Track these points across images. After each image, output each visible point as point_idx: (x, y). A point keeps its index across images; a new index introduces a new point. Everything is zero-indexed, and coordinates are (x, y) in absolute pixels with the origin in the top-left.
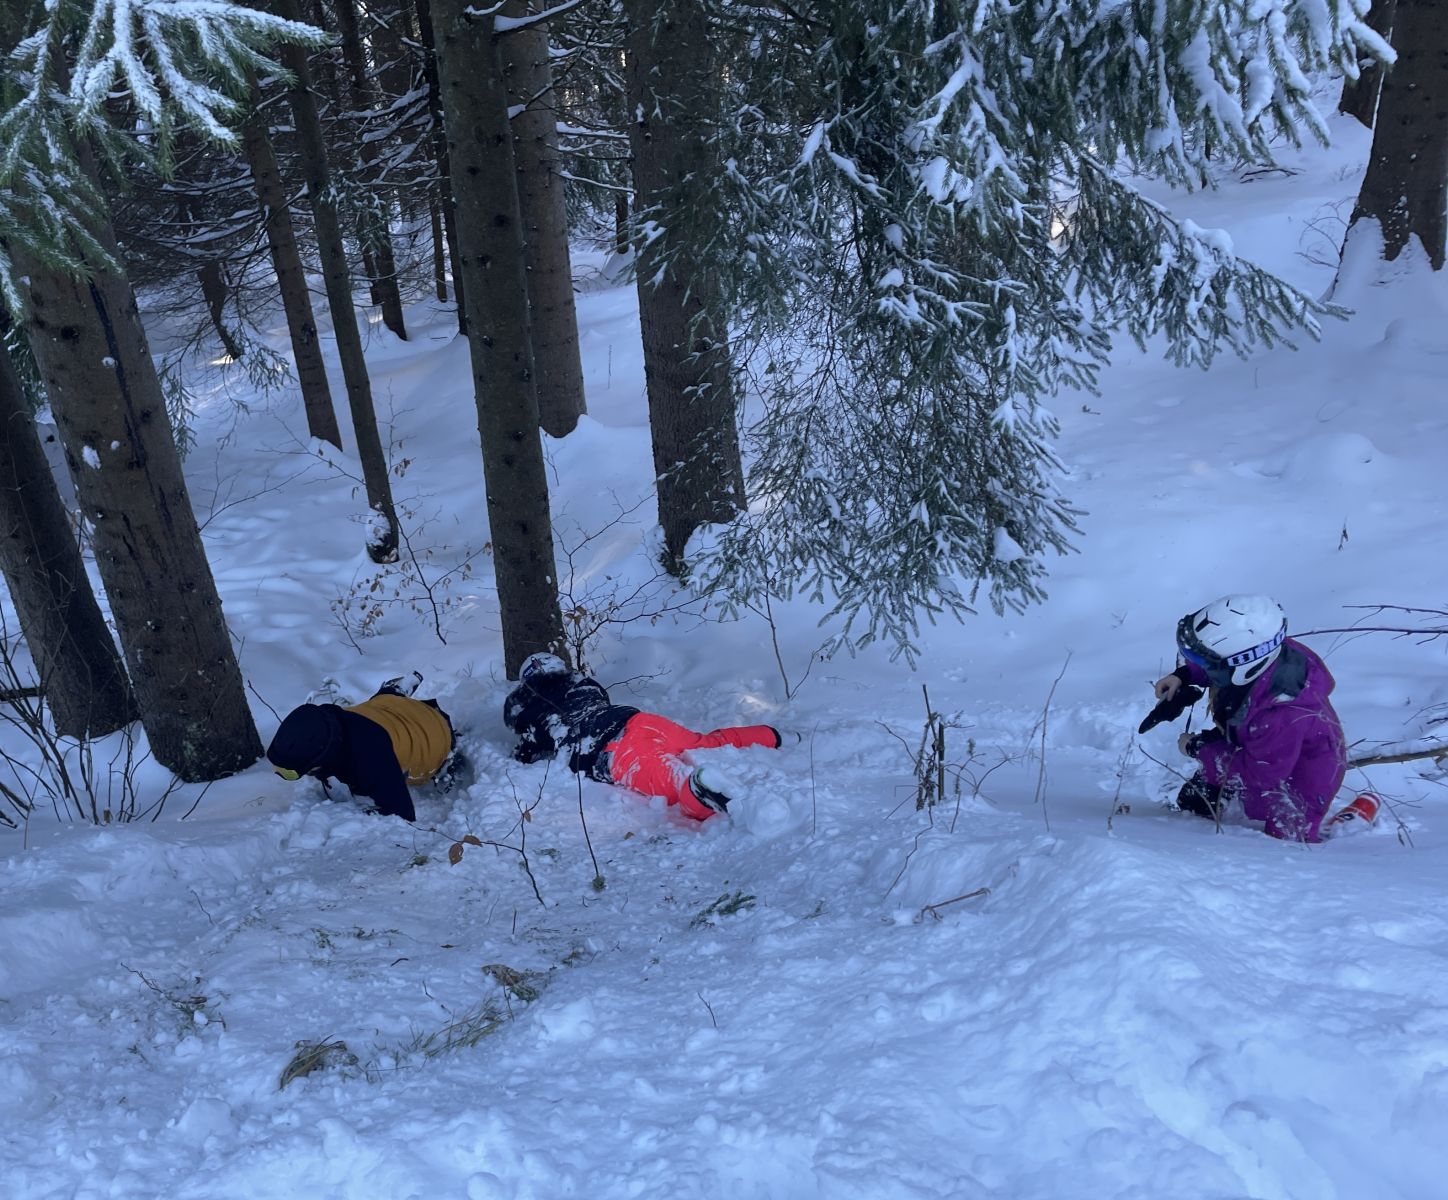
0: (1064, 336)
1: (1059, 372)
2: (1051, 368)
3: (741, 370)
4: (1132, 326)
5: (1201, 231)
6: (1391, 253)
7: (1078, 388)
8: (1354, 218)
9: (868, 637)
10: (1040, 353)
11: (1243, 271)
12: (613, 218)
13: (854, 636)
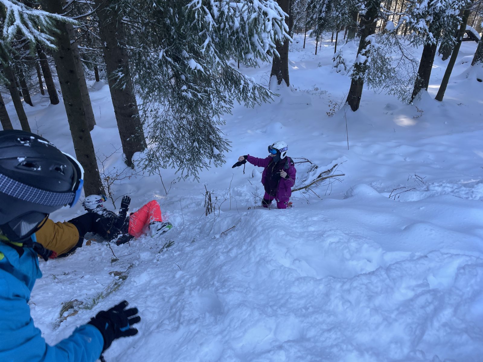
0: (223, 101)
1: (223, 110)
2: (221, 109)
3: (146, 111)
4: (237, 99)
5: (249, 77)
6: (279, 83)
7: (228, 113)
8: (271, 75)
9: (187, 176)
10: (219, 105)
11: (258, 86)
12: (94, 72)
13: (184, 175)
